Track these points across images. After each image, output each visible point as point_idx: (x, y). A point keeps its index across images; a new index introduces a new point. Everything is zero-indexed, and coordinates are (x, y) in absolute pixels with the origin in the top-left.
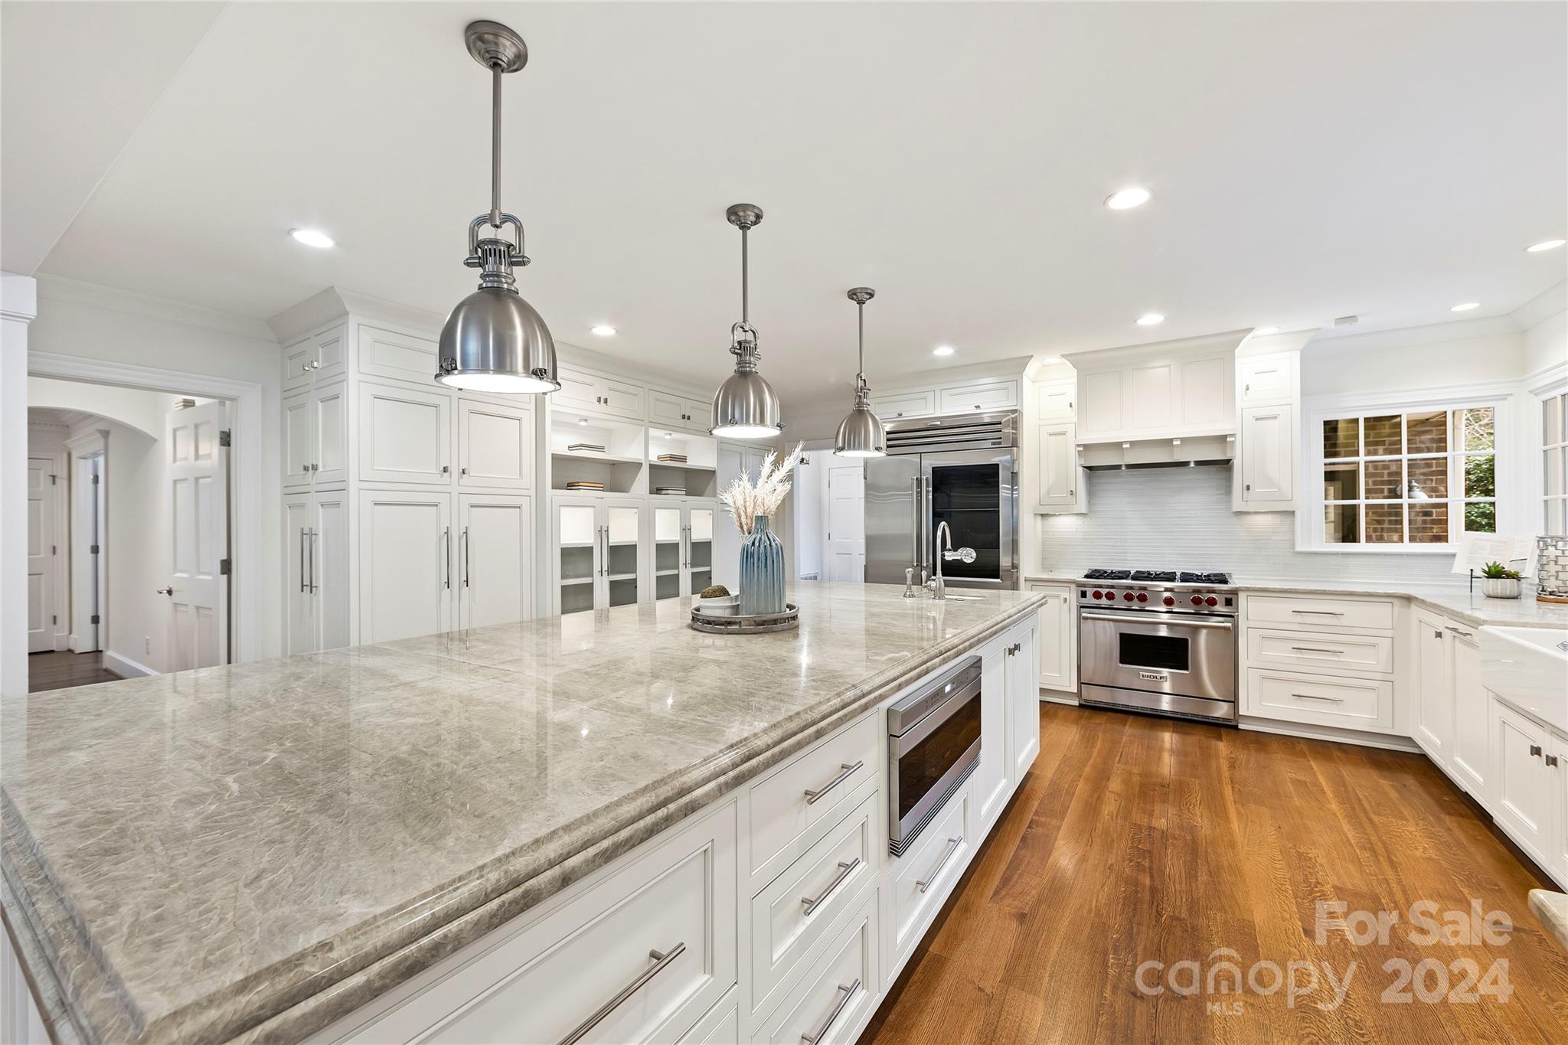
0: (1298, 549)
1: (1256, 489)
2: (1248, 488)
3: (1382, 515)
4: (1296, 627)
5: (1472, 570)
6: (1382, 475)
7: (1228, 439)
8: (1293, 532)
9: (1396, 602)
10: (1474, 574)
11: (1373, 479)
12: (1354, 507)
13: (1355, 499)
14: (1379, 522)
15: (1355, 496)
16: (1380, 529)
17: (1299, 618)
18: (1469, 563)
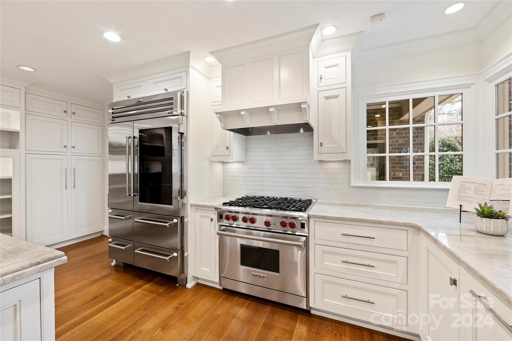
0: (352, 184)
1: (326, 145)
2: (321, 144)
3: (395, 164)
4: (345, 246)
5: (461, 206)
6: (395, 145)
7: (302, 106)
8: (349, 174)
9: (410, 230)
10: (462, 209)
11: (392, 147)
12: (384, 158)
13: (384, 153)
14: (394, 167)
15: (384, 152)
16: (394, 170)
17: (346, 239)
18: (458, 200)
